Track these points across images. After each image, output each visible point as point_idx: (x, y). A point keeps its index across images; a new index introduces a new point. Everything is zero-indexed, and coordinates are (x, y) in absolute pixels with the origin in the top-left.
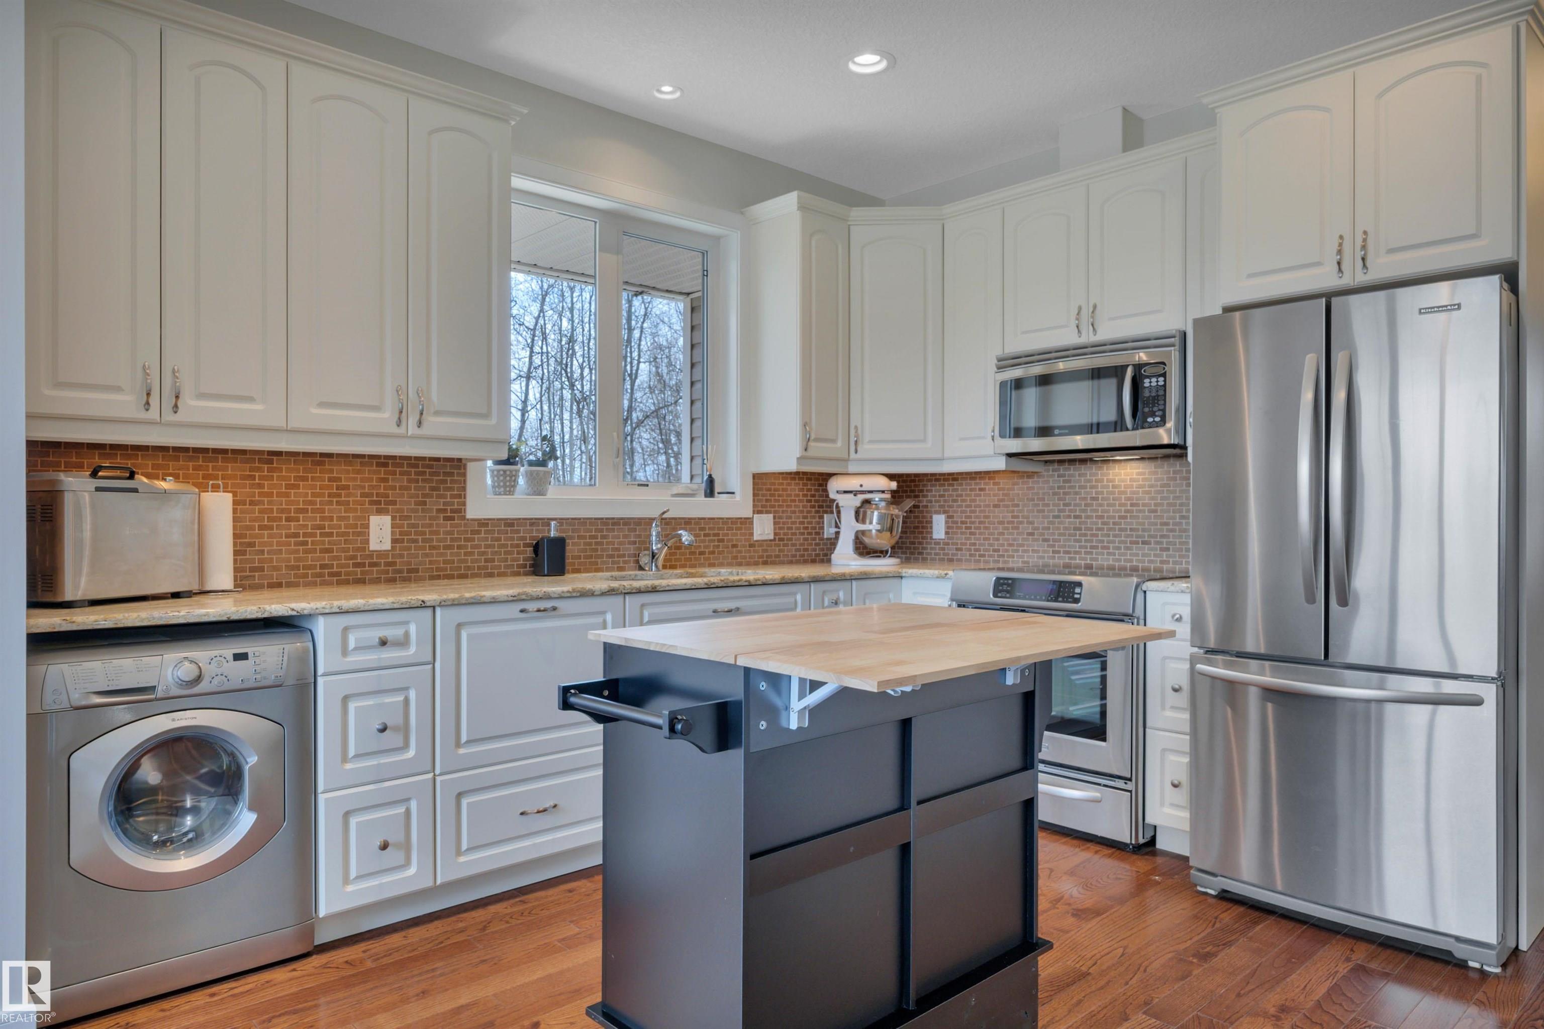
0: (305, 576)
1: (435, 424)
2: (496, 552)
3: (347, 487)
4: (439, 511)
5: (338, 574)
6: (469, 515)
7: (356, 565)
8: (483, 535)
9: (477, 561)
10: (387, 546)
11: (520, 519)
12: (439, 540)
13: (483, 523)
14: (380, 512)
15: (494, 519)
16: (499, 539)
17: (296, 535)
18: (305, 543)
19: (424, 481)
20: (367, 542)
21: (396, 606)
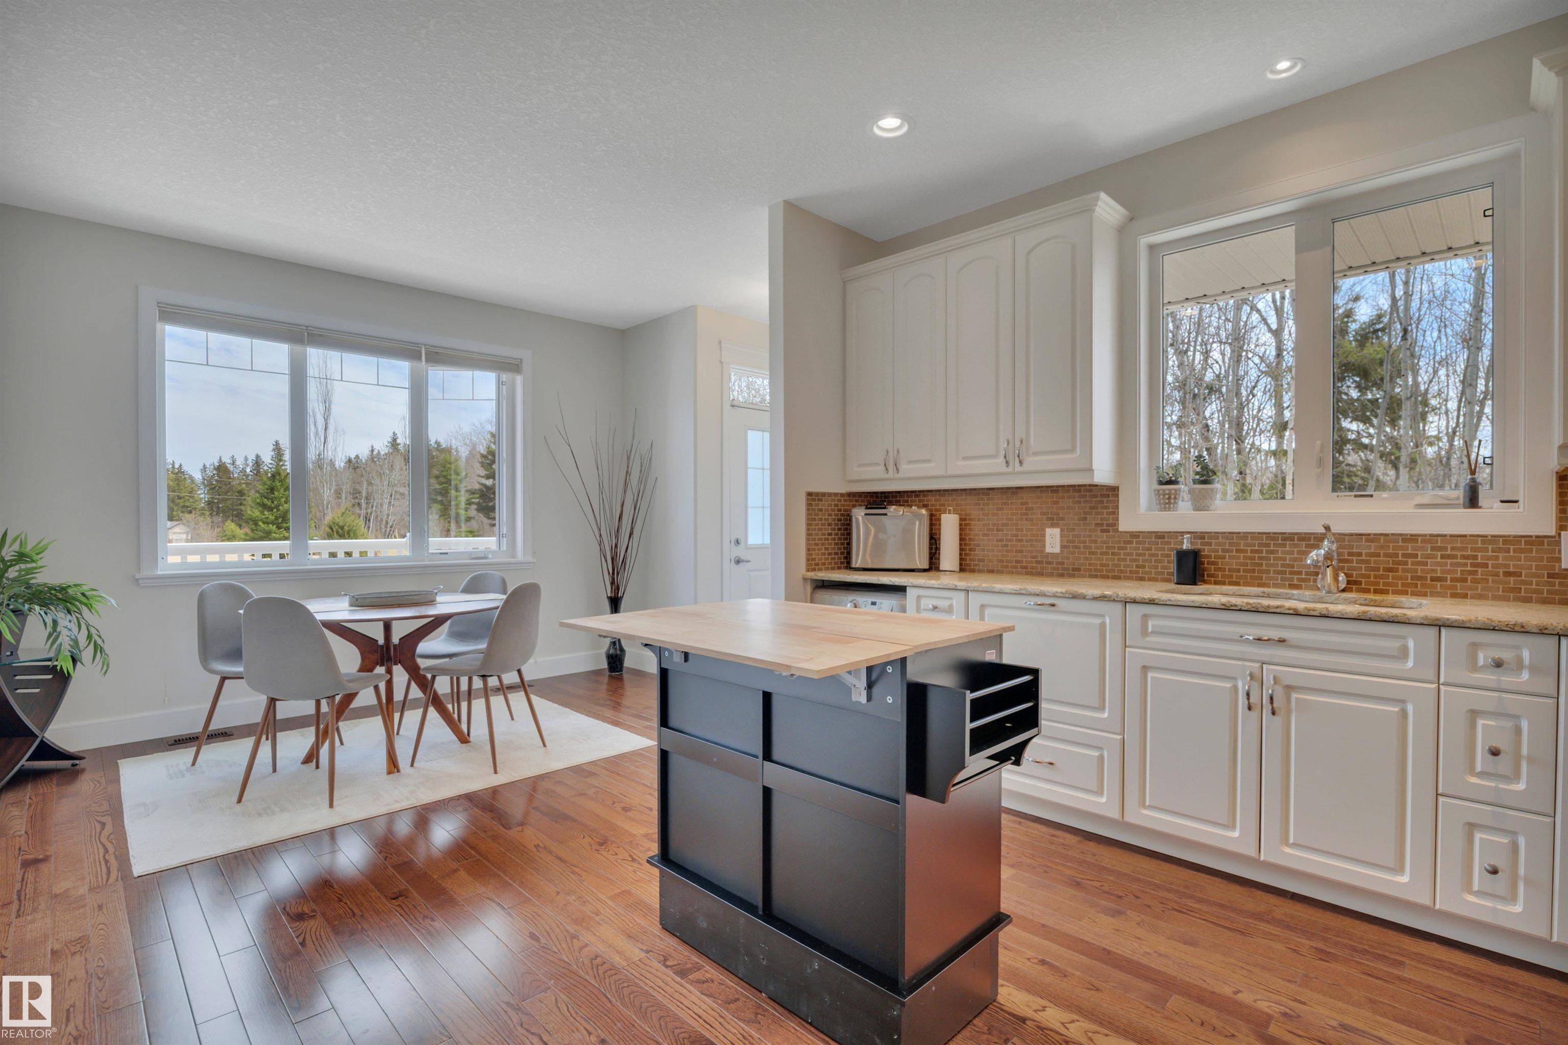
0: (1007, 567)
1: (1031, 462)
2: (1147, 560)
3: (1032, 509)
4: (1097, 525)
5: (1026, 567)
6: (1120, 530)
7: (1038, 562)
8: (1134, 545)
9: (1128, 566)
10: (1057, 550)
11: (1170, 532)
12: (1096, 548)
13: (1135, 535)
14: (1053, 526)
15: (1145, 532)
16: (1149, 549)
17: (1001, 540)
18: (1006, 546)
19: (1085, 502)
20: (1044, 546)
21: (940, 586)
